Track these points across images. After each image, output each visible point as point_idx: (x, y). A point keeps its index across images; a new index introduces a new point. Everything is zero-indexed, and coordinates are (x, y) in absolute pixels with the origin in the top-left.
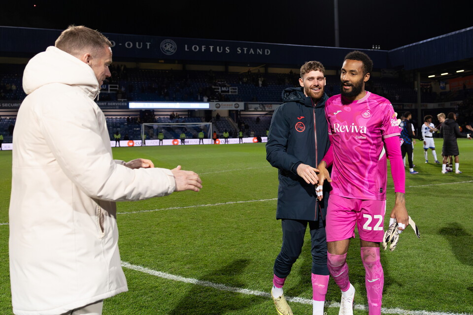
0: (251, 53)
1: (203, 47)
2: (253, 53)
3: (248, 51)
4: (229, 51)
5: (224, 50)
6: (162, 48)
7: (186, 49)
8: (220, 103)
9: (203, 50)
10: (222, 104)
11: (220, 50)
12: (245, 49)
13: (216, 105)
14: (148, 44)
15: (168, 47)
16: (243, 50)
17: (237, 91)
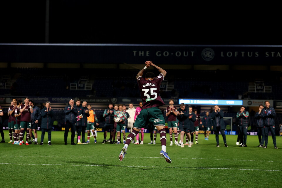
0: (279, 56)
1: (236, 53)
2: (280, 56)
3: (275, 54)
4: (258, 55)
5: (254, 54)
6: (203, 55)
7: (222, 55)
8: (252, 101)
9: (236, 56)
10: (253, 102)
11: (250, 55)
12: (273, 53)
13: (248, 102)
14: (193, 52)
15: (208, 54)
16: (270, 54)
17: (271, 89)
